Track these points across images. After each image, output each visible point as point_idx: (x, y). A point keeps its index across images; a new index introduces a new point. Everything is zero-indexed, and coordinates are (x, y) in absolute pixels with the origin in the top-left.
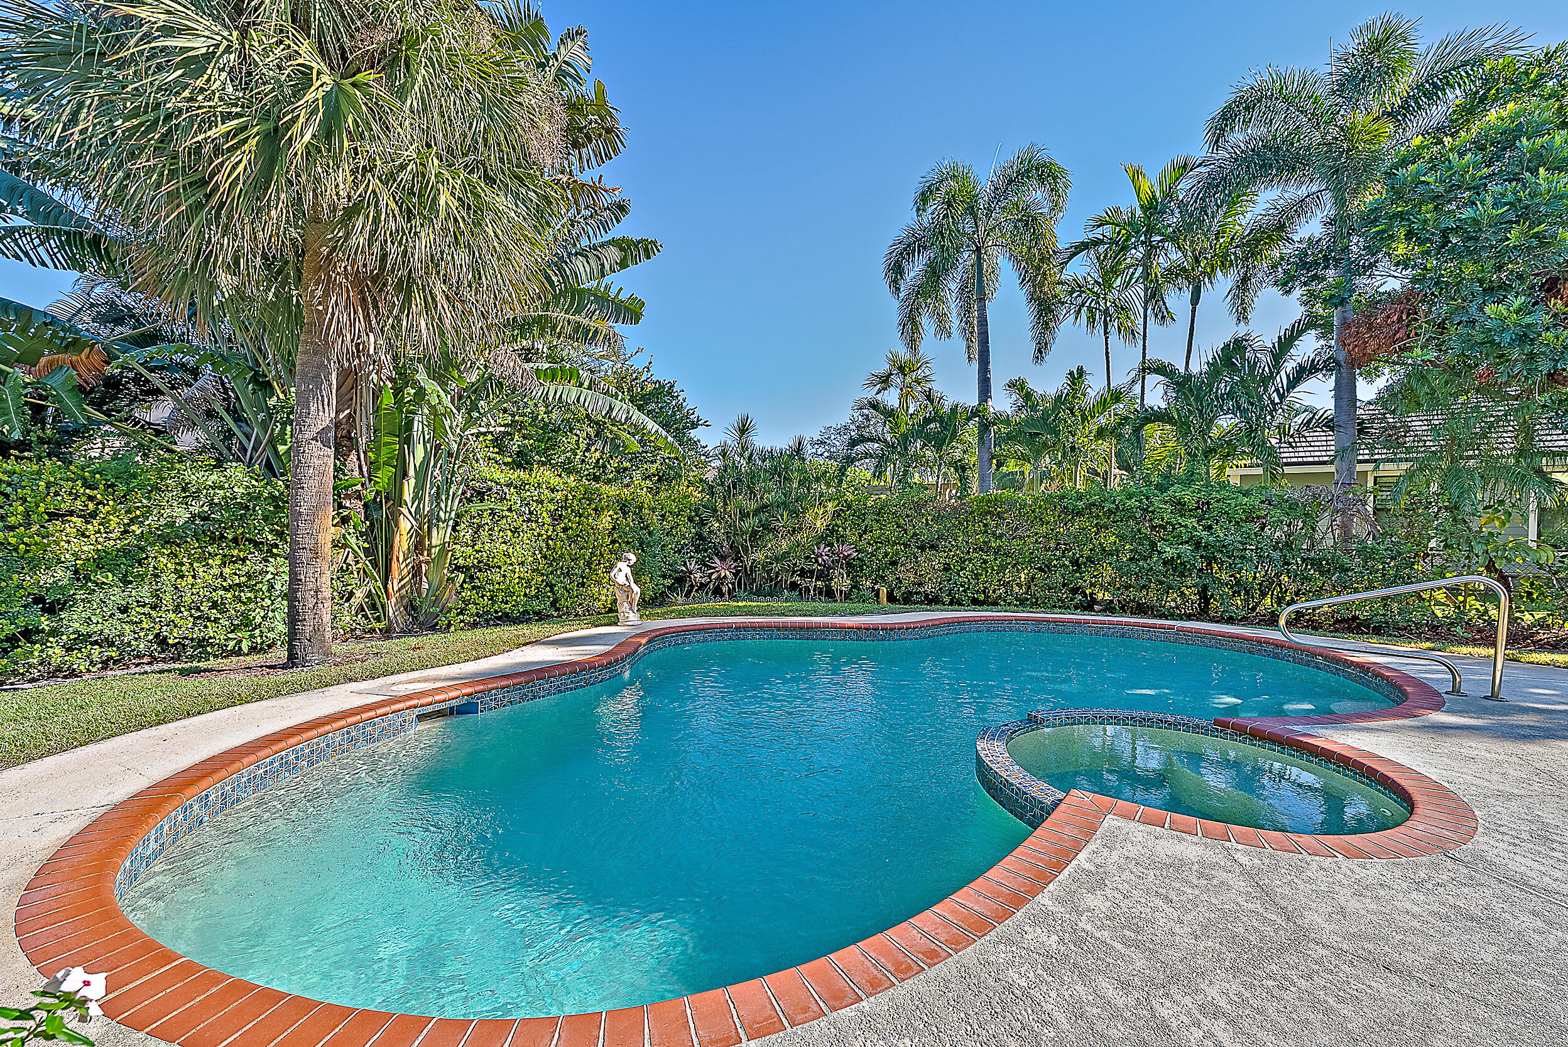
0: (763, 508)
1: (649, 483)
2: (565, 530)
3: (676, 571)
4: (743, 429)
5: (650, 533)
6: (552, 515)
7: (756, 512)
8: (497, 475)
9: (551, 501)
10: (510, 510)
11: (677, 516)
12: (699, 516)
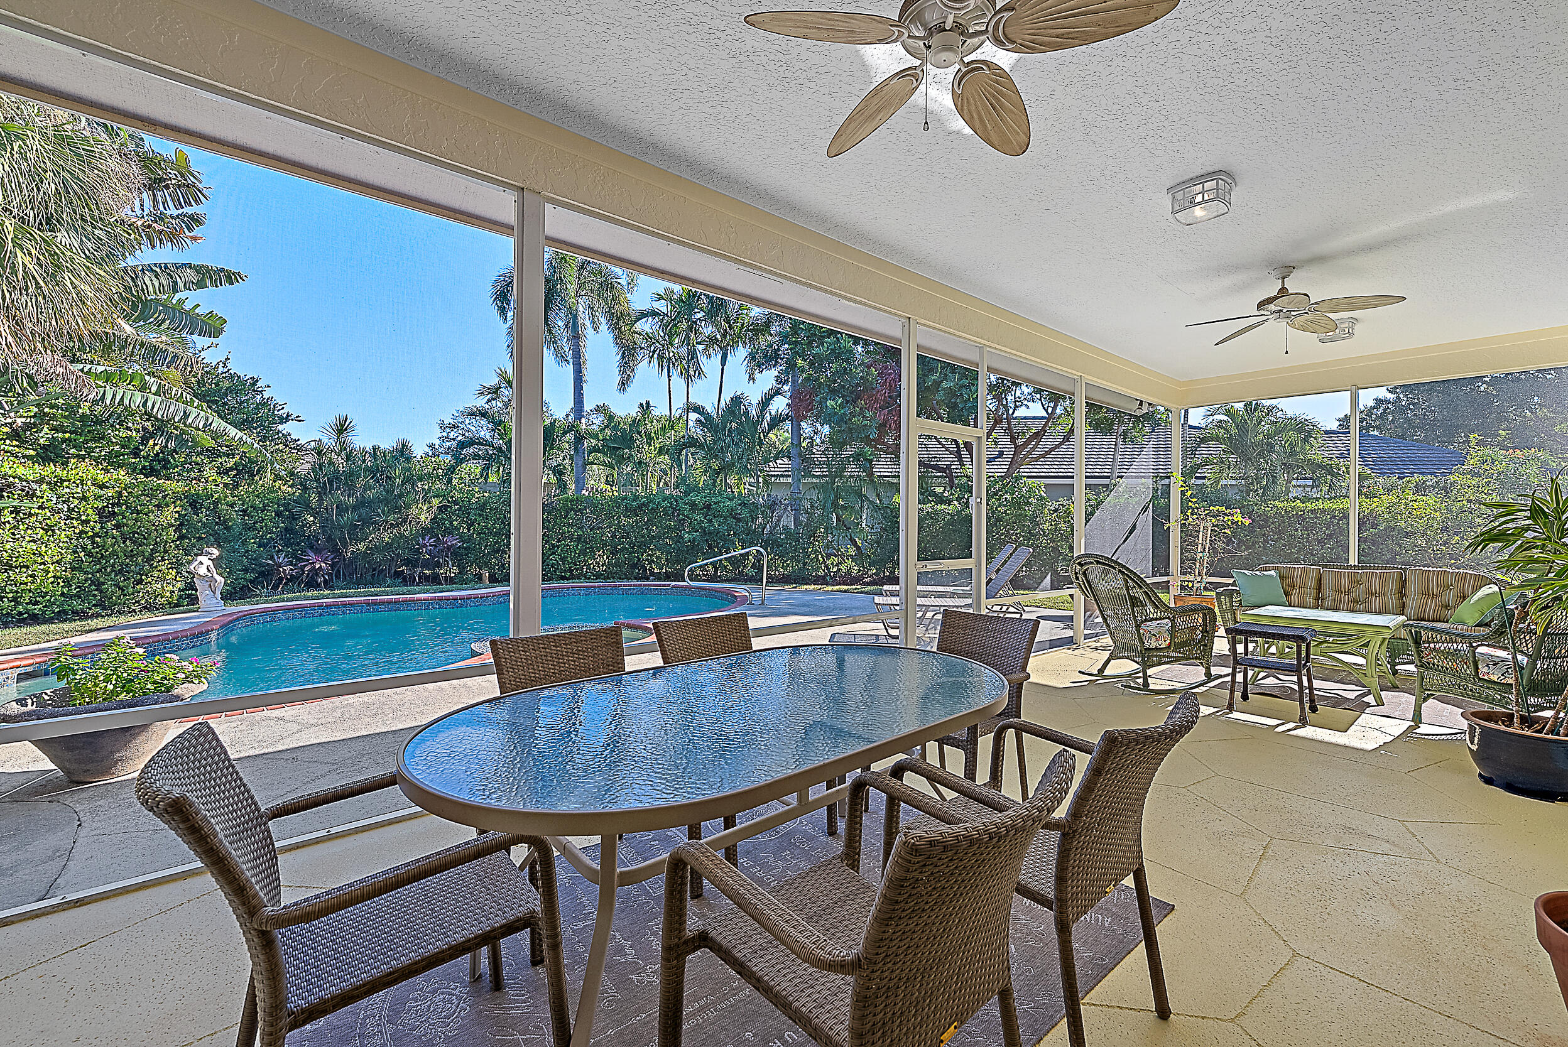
0: (363, 503)
1: (227, 480)
2: (118, 526)
3: (261, 565)
4: (342, 428)
5: (228, 528)
6: (100, 512)
7: (355, 508)
8: (20, 471)
9: (98, 498)
10: (40, 508)
11: (262, 511)
12: (289, 511)
